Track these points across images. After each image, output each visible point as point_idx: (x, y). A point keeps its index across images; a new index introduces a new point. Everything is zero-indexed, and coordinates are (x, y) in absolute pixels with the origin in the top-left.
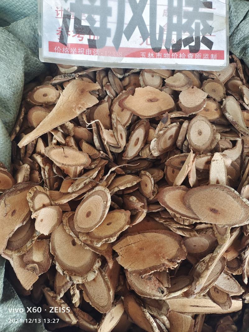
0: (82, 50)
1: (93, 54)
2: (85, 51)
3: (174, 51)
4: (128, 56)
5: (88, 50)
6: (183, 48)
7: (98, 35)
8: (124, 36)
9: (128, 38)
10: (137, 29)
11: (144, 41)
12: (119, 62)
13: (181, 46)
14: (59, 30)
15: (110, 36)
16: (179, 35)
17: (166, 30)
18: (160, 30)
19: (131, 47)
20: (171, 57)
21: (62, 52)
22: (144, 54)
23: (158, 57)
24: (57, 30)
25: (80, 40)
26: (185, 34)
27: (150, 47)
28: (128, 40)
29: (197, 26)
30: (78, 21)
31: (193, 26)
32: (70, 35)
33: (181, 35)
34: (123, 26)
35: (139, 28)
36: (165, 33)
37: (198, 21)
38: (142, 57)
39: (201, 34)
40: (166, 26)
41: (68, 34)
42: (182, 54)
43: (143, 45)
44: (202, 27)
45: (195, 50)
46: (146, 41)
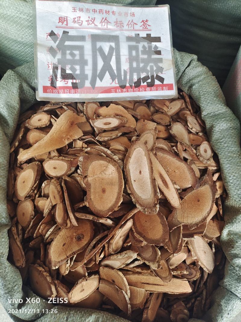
0: (67, 90)
1: (76, 93)
2: (70, 91)
3: (136, 87)
4: (102, 93)
5: (72, 90)
6: (142, 84)
7: (78, 80)
8: (98, 79)
9: (101, 80)
10: (107, 73)
11: (113, 81)
12: (96, 97)
13: (141, 83)
14: (50, 77)
15: (87, 79)
16: (139, 75)
17: (129, 72)
18: (124, 72)
19: (104, 86)
20: (134, 91)
21: (52, 93)
22: (114, 90)
23: (124, 92)
24: (49, 78)
25: (66, 84)
26: (143, 74)
27: (118, 85)
28: (101, 81)
29: (152, 67)
30: (63, 70)
31: (149, 68)
32: (58, 80)
33: (140, 75)
34: (97, 72)
35: (109, 72)
36: (128, 74)
37: (152, 64)
38: (112, 92)
39: (155, 73)
40: (128, 70)
41: (56, 80)
42: (142, 88)
43: (112, 84)
44: (155, 68)
45: (151, 85)
46: (114, 81)
